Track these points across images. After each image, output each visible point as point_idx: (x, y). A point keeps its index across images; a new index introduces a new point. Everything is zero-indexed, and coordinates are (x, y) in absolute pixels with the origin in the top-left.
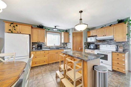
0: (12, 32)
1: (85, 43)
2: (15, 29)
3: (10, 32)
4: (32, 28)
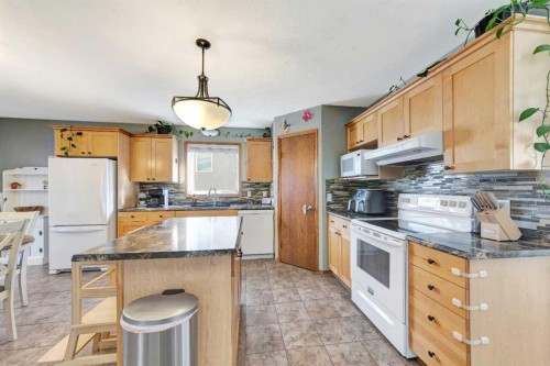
0: (67, 156)
1: (329, 183)
2: (73, 146)
3: (63, 153)
4: (131, 135)
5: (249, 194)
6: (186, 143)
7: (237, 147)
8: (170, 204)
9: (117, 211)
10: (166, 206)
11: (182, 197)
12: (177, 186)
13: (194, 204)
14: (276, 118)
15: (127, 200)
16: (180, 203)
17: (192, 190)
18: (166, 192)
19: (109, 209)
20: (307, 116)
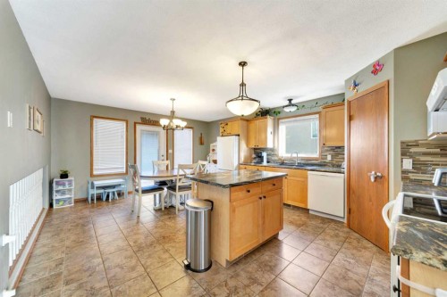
0: (223, 136)
2: (225, 130)
3: (221, 134)
4: (247, 121)
5: (329, 158)
6: (279, 119)
7: (317, 116)
8: (268, 162)
9: (240, 164)
10: (265, 163)
11: (276, 158)
12: (272, 150)
13: (282, 163)
14: (346, 81)
15: (245, 158)
16: (274, 162)
17: (283, 153)
18: (264, 154)
19: (236, 164)
20: (377, 68)
